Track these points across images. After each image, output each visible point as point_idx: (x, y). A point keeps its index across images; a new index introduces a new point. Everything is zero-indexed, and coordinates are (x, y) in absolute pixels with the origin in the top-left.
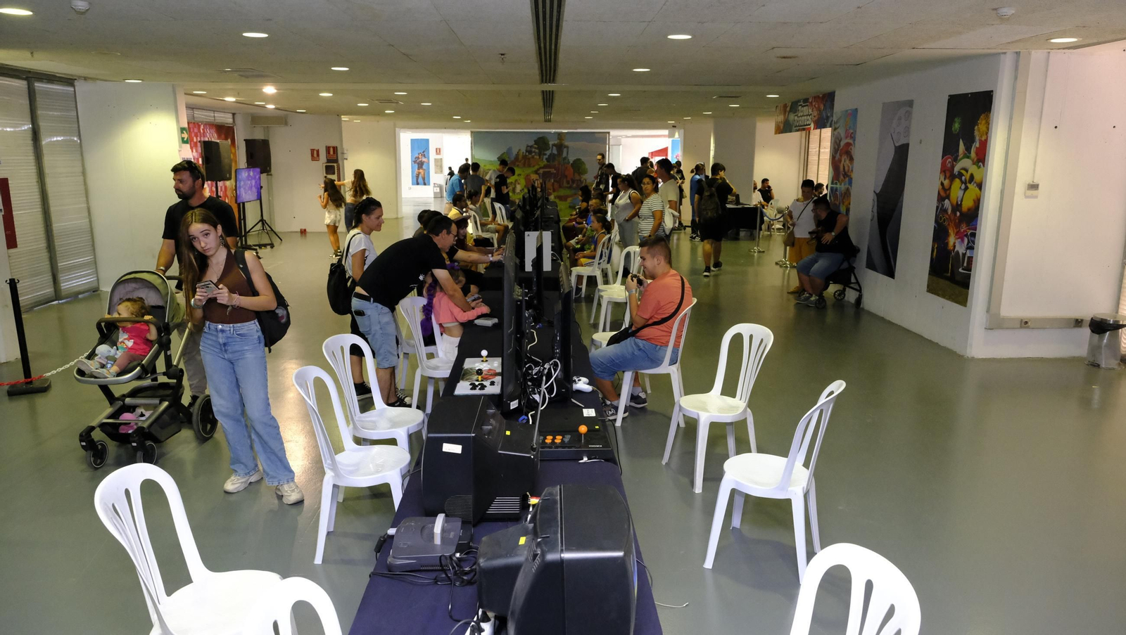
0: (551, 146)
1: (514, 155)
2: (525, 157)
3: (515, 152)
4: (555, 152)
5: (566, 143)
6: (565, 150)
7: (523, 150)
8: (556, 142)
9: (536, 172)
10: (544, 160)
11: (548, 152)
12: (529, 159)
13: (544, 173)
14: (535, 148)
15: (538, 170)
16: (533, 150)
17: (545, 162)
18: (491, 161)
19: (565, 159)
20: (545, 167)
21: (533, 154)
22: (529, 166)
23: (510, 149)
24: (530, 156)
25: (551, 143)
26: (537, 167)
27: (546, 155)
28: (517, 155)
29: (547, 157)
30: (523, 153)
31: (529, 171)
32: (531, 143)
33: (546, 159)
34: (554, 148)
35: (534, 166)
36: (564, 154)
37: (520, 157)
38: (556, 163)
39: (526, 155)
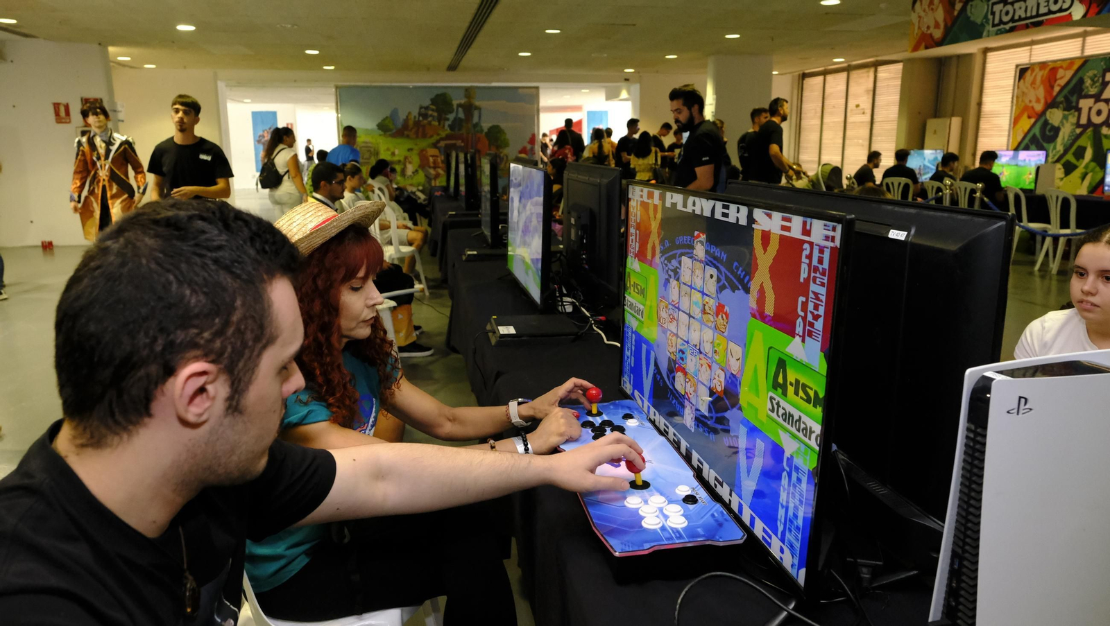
0: (455, 107)
1: (401, 120)
2: (417, 123)
3: (402, 116)
4: (461, 115)
5: (477, 103)
6: (476, 113)
7: (415, 112)
8: (463, 101)
9: (435, 145)
10: (446, 127)
11: (451, 117)
12: (424, 126)
13: (447, 146)
14: (433, 110)
15: (438, 142)
16: (430, 112)
17: (448, 131)
18: (367, 130)
19: (476, 125)
20: (448, 137)
21: (430, 119)
22: (424, 136)
23: (394, 113)
24: (425, 122)
25: (455, 103)
26: (436, 138)
27: (448, 119)
28: (406, 120)
29: (449, 123)
30: (415, 117)
31: (423, 143)
32: (427, 102)
33: (449, 126)
34: (460, 109)
35: (431, 136)
36: (475, 120)
37: (411, 123)
38: (463, 131)
39: (419, 120)
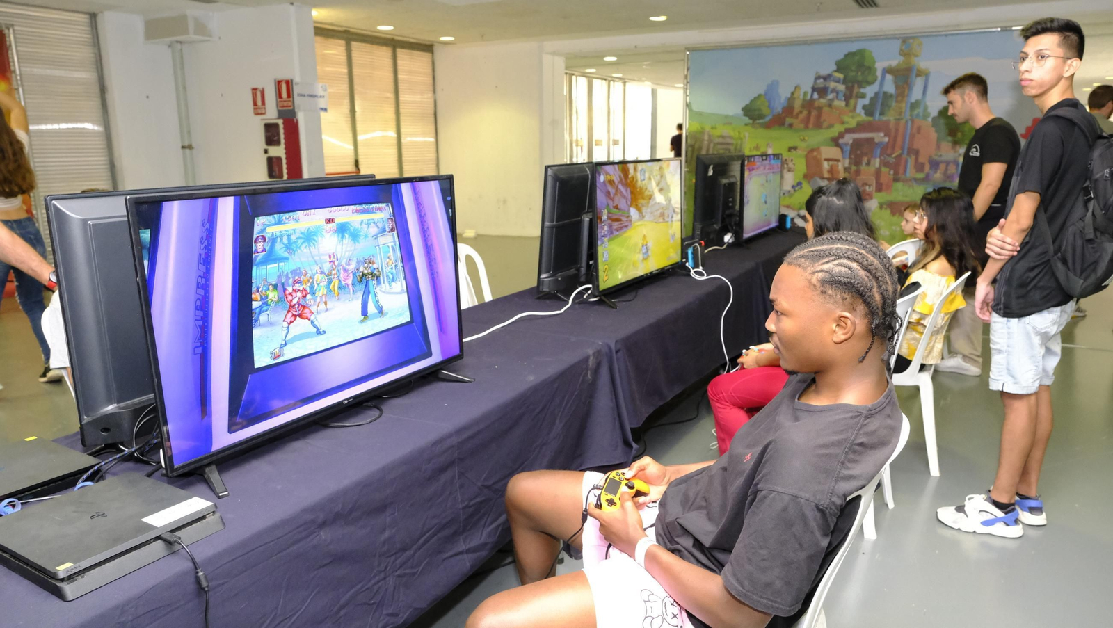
0: (879, 73)
1: (783, 100)
2: (809, 105)
3: (784, 93)
4: (890, 87)
5: (922, 64)
6: (918, 84)
7: (807, 87)
8: (894, 63)
9: (835, 141)
10: (859, 109)
11: (870, 91)
12: (820, 109)
13: (857, 144)
14: (838, 81)
15: (841, 135)
16: (832, 85)
17: (861, 116)
18: (727, 117)
19: (914, 106)
20: (861, 127)
21: (831, 96)
22: (818, 125)
23: (773, 87)
24: (822, 101)
25: (880, 66)
26: (838, 128)
27: (863, 96)
28: (791, 100)
29: (866, 101)
30: (805, 93)
31: (816, 138)
32: (829, 68)
33: (864, 107)
34: (889, 77)
35: (831, 126)
36: (916, 94)
37: (797, 105)
38: (890, 117)
39: (812, 101)
